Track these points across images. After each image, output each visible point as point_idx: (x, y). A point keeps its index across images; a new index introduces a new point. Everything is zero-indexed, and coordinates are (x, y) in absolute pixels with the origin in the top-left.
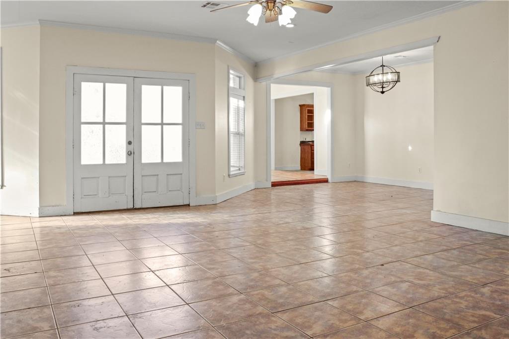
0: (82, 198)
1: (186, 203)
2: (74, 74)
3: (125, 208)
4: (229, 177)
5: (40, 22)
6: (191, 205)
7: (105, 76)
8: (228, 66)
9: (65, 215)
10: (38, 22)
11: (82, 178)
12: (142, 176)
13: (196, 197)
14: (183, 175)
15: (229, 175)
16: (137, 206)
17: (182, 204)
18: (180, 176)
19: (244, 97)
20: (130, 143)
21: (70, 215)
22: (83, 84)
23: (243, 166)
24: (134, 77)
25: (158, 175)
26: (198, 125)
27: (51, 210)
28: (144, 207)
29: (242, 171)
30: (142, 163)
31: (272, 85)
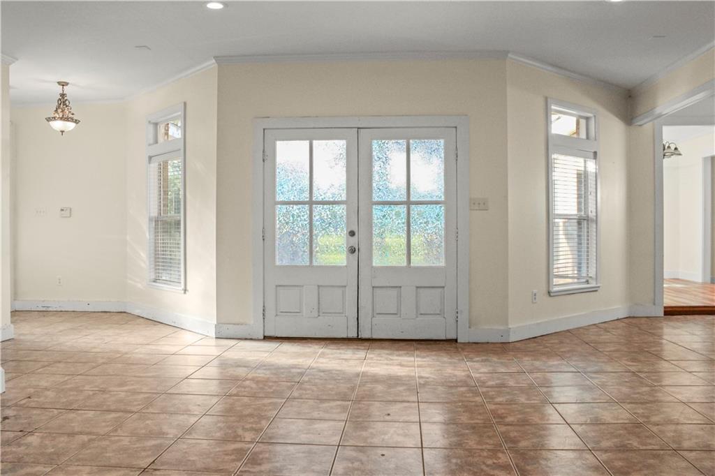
0: (277, 315)
1: (452, 336)
2: (264, 129)
3: (345, 336)
4: (550, 296)
5: (216, 61)
6: (459, 341)
7: (310, 129)
8: (546, 99)
9: (251, 339)
10: (214, 61)
11: (277, 286)
12: (373, 287)
13: (470, 327)
14: (445, 288)
15: (549, 292)
16: (365, 334)
17: (444, 338)
18: (440, 290)
19: (595, 153)
20: (352, 234)
21: (258, 340)
22: (278, 143)
23: (594, 277)
24: (358, 128)
25: (400, 287)
26: (474, 204)
27: (232, 330)
28: (374, 337)
29: (593, 284)
30: (372, 267)
31: (665, 128)
